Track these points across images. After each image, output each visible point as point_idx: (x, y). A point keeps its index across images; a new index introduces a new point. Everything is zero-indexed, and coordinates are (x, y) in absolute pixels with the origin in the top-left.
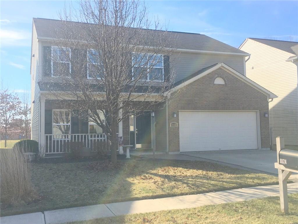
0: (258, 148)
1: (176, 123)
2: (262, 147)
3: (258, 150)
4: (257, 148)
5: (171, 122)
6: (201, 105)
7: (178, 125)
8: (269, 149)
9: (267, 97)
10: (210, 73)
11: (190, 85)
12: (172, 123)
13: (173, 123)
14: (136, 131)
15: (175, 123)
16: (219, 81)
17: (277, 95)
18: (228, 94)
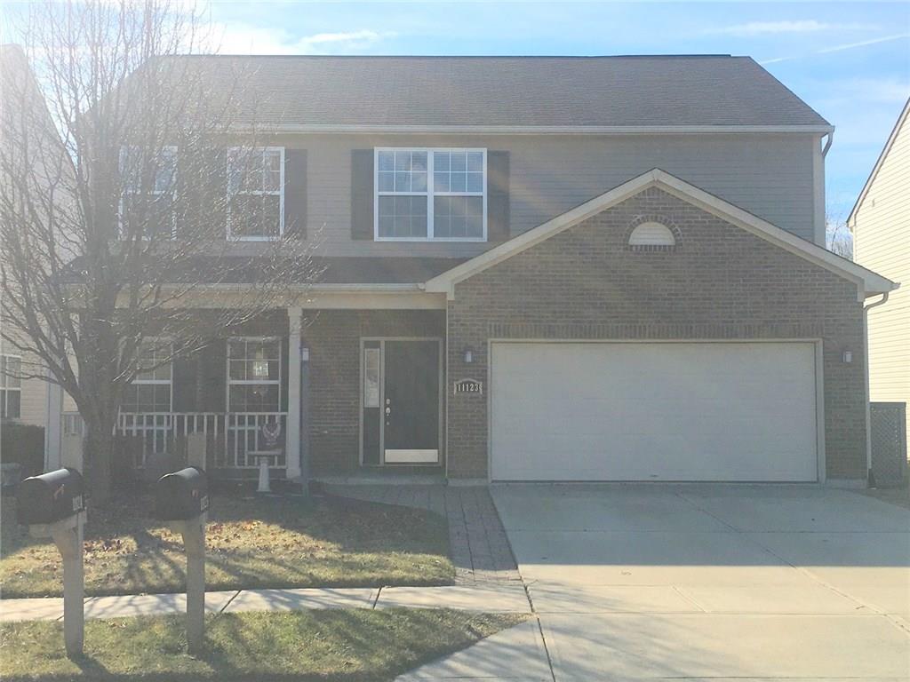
0: (818, 479)
1: (474, 384)
2: (829, 476)
3: (815, 485)
4: (815, 480)
5: (457, 380)
6: (574, 322)
7: (485, 389)
8: (863, 483)
9: (856, 289)
10: (612, 208)
11: (531, 251)
12: (461, 381)
13: (465, 383)
14: (386, 406)
15: (469, 383)
16: (652, 234)
17: (895, 281)
18: (684, 281)
